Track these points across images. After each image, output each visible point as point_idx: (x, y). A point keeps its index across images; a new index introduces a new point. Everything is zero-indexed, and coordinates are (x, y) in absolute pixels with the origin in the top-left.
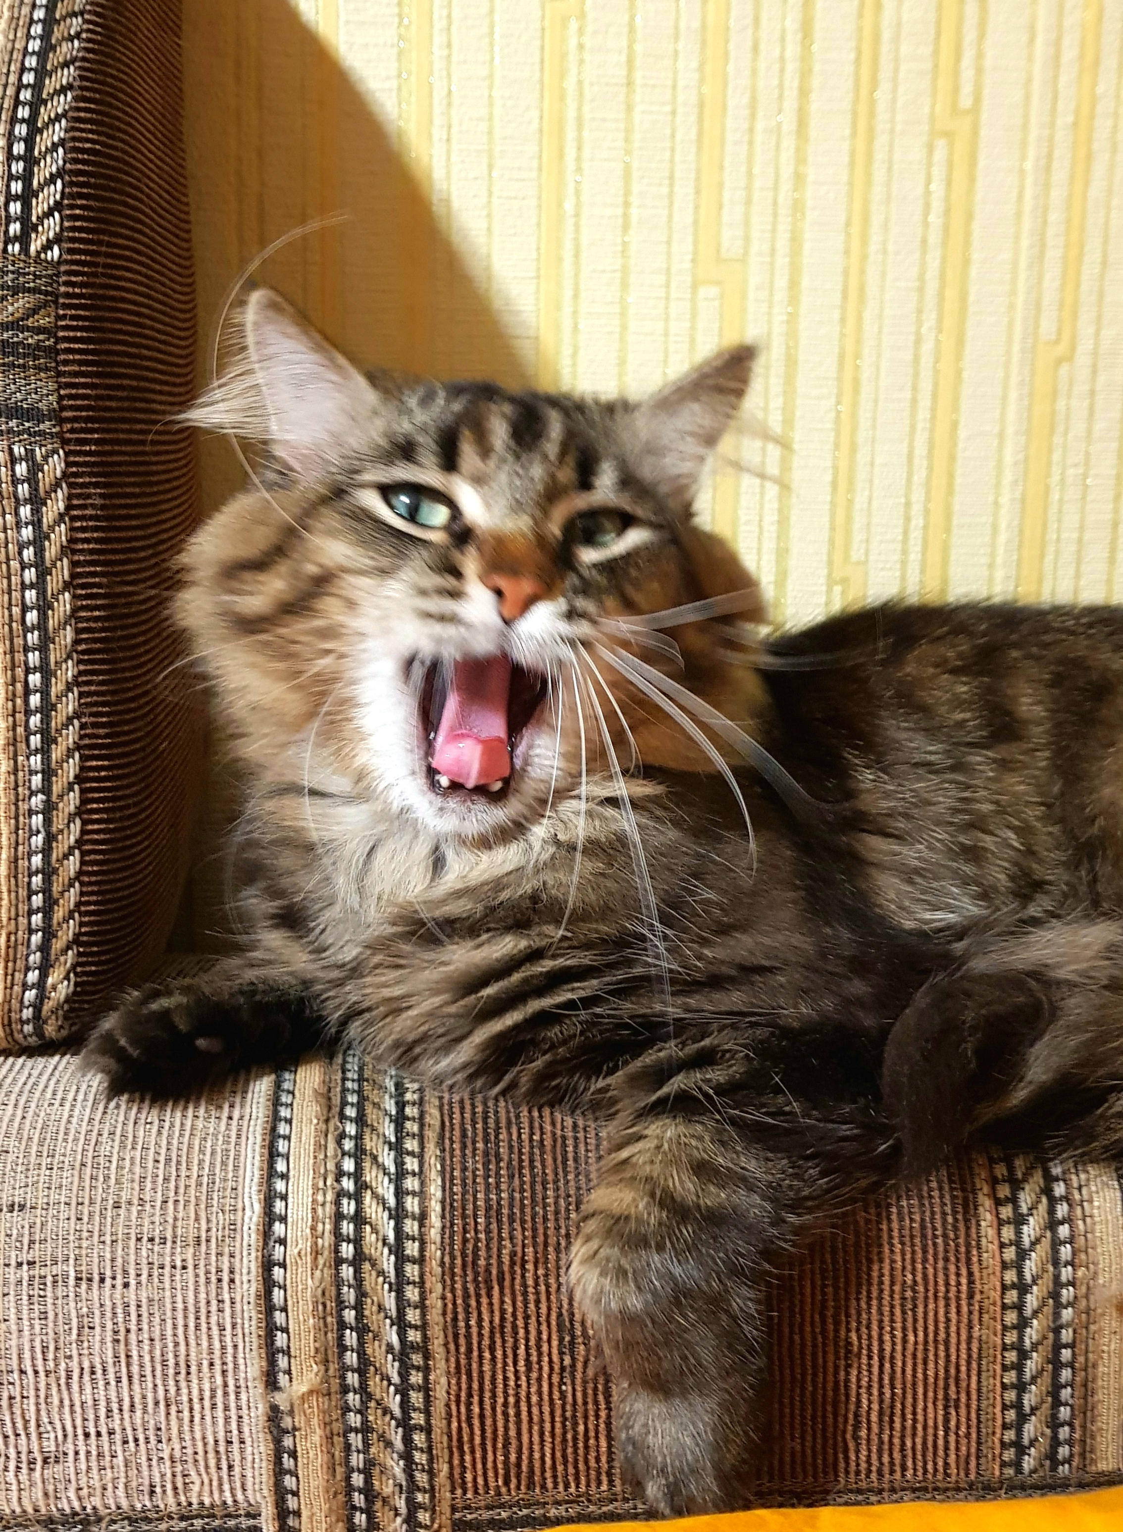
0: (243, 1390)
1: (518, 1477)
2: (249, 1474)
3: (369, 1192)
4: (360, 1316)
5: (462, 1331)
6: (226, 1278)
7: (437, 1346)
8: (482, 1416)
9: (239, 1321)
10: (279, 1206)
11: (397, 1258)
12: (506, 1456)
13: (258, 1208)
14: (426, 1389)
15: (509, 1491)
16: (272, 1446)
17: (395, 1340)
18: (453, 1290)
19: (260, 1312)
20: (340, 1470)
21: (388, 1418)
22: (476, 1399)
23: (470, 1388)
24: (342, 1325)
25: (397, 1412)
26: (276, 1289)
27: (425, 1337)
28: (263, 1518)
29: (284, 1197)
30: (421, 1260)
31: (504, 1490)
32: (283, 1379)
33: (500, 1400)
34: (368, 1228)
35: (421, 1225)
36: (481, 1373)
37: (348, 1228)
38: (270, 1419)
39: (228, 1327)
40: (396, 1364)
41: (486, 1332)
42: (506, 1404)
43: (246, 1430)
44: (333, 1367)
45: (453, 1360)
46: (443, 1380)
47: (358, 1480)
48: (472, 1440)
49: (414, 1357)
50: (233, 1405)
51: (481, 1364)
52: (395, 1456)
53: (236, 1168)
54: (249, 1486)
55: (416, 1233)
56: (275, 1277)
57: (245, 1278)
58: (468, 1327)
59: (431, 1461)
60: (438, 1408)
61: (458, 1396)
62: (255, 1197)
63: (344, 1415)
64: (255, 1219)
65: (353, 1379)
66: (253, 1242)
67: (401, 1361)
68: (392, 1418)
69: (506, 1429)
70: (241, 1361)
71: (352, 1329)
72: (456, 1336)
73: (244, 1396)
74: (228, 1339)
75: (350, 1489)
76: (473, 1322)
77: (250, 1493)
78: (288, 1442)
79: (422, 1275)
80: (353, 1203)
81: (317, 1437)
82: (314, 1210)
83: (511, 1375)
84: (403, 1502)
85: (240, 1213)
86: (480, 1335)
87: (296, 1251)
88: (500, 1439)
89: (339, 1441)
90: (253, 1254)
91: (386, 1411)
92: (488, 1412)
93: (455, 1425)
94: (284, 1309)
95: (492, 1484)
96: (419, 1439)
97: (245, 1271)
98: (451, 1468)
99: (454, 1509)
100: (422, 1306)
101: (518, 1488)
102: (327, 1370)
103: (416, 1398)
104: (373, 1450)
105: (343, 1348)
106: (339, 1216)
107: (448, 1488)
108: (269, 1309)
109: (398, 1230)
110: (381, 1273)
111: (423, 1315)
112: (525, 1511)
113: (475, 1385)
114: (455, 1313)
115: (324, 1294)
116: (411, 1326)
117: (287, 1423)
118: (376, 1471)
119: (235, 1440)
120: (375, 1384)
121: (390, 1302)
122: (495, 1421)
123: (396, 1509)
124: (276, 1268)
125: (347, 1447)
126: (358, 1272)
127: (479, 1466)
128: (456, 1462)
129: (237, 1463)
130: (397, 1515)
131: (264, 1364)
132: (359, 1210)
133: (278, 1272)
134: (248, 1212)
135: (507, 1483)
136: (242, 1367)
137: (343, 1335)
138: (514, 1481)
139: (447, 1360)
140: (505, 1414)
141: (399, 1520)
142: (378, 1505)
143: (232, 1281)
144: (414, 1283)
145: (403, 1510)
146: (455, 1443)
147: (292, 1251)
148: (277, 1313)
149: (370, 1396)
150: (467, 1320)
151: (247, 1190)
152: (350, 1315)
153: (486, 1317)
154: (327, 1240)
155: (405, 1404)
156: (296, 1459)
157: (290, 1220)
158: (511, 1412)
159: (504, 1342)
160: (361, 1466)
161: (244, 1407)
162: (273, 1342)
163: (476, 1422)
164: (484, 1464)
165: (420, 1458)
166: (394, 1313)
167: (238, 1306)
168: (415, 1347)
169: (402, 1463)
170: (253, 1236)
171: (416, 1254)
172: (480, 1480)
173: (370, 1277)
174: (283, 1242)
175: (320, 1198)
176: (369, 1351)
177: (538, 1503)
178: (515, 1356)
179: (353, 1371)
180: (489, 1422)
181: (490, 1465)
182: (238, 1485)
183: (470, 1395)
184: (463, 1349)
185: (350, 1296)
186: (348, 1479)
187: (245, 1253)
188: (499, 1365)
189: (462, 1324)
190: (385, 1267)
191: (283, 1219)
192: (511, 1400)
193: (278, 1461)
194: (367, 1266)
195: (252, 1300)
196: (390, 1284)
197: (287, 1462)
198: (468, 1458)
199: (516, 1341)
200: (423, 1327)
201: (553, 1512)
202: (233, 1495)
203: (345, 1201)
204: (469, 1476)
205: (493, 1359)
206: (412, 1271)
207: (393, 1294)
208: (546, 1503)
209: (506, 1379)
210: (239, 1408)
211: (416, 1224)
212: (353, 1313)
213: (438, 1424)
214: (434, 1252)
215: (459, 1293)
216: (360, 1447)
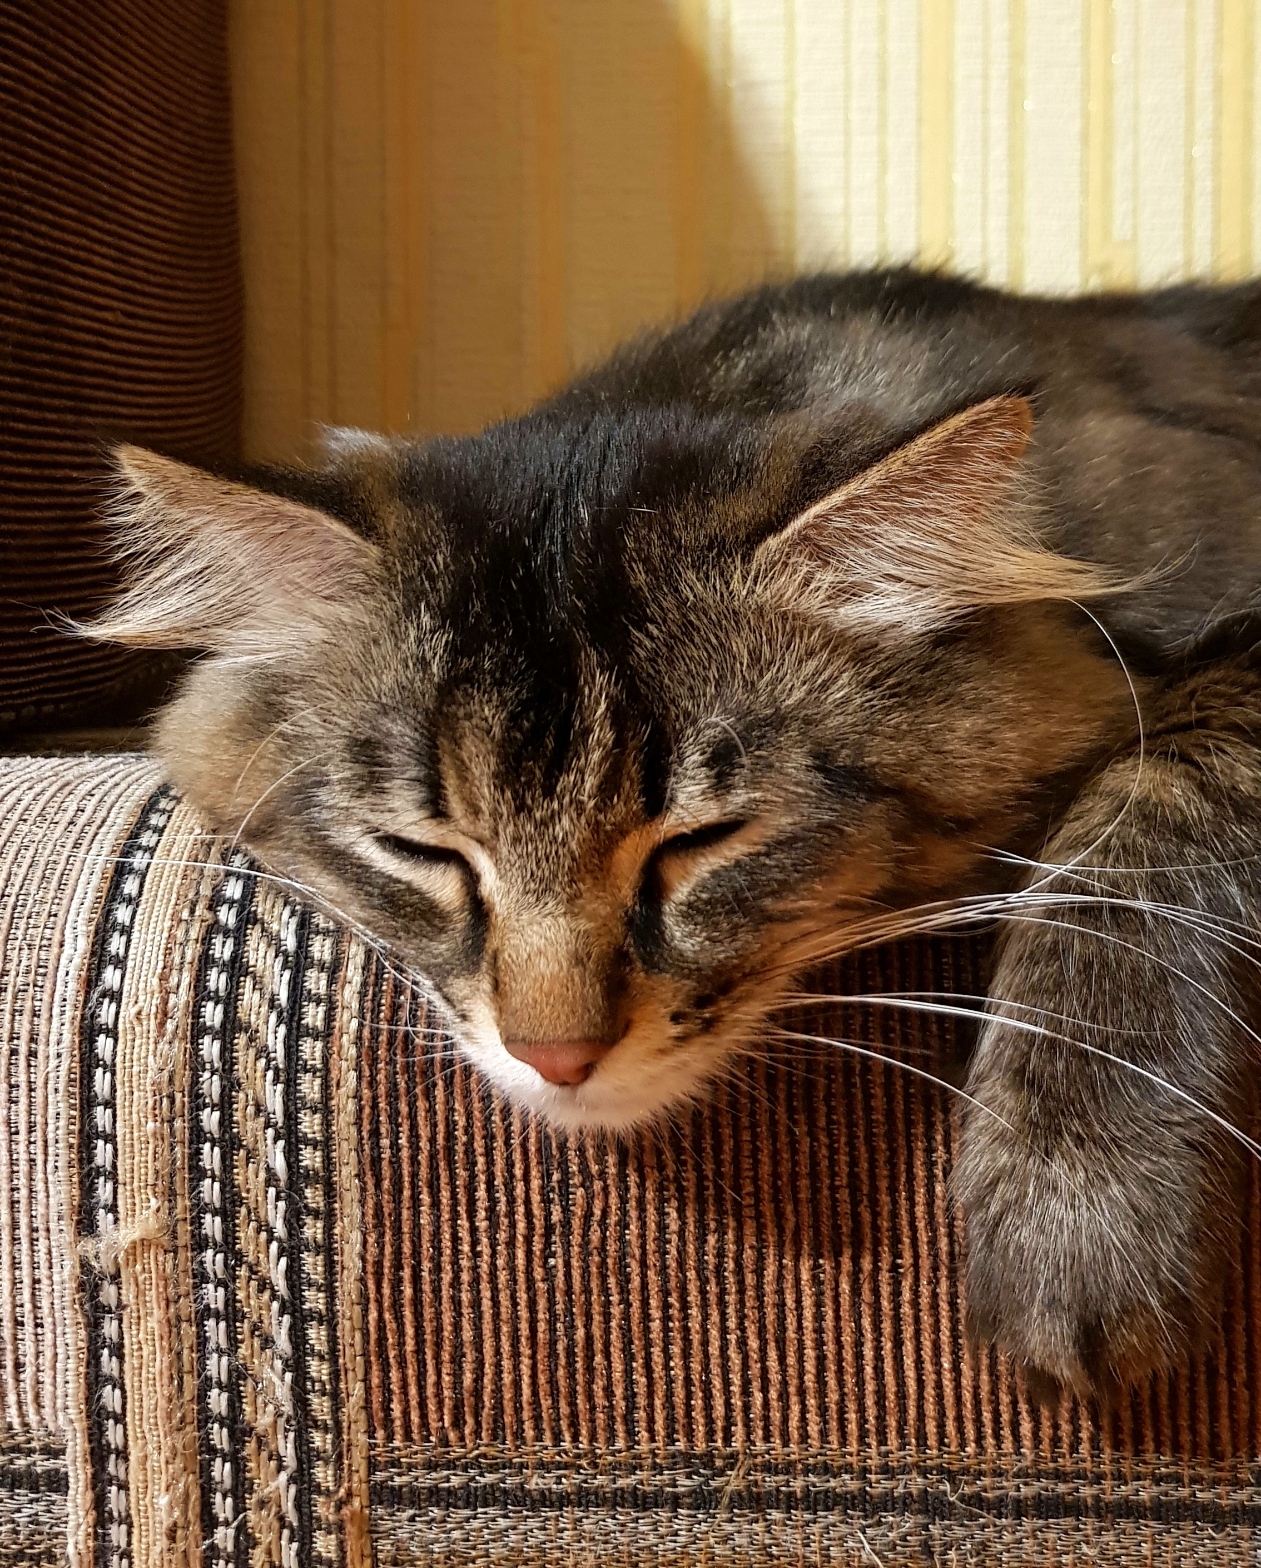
0: (42, 1234)
1: (477, 1415)
2: (46, 1377)
3: (258, 927)
4: (226, 1122)
5: (386, 1155)
6: (23, 1050)
7: (346, 1175)
8: (417, 1302)
9: (39, 1119)
10: (116, 944)
11: (289, 1030)
12: (457, 1375)
13: (83, 944)
14: (328, 1249)
15: (462, 1439)
16: (83, 1333)
17: (280, 1164)
18: (373, 1084)
19: (72, 1107)
20: (190, 1383)
21: (266, 1295)
22: (406, 1273)
23: (398, 1252)
24: (197, 1134)
25: (281, 1285)
26: (99, 1071)
27: (328, 1161)
28: (68, 1457)
29: (127, 931)
30: (326, 1034)
31: (452, 1436)
32: (105, 1220)
33: (447, 1277)
34: (249, 982)
35: (331, 981)
36: (416, 1226)
37: (217, 980)
38: (81, 1287)
39: (23, 1128)
40: (282, 1205)
41: (423, 1158)
42: (456, 1283)
43: (45, 1304)
44: (183, 1203)
45: (370, 1203)
46: (356, 1236)
47: (218, 1401)
48: (401, 1344)
49: (308, 1192)
50: (25, 1259)
51: (416, 1214)
52: (278, 1364)
53: (60, 886)
54: (47, 1401)
55: (323, 991)
56: (99, 1051)
57: (53, 1050)
58: (395, 1146)
59: (335, 1375)
60: (348, 1285)
61: (379, 1264)
62: (82, 928)
63: (196, 1287)
64: (77, 960)
65: (213, 1226)
66: (70, 995)
67: (289, 1199)
68: (274, 1297)
69: (457, 1327)
70: (40, 1186)
71: (214, 1143)
72: (376, 1161)
73: (42, 1246)
74: (22, 1148)
75: (204, 1418)
76: (403, 1141)
77: (47, 1412)
78: (110, 1328)
79: (326, 1060)
80: (230, 942)
81: (154, 1322)
82: (168, 951)
83: (464, 1234)
84: (290, 1446)
85: (55, 950)
86: (414, 1161)
87: (134, 1010)
88: (447, 1347)
89: (189, 1331)
90: (69, 1014)
91: (264, 1285)
92: (427, 1297)
93: (373, 1315)
94: (110, 1104)
95: (434, 1425)
96: (316, 1335)
97: (53, 1038)
98: (368, 1389)
99: (372, 1466)
100: (325, 1108)
101: (477, 1433)
102: (171, 1209)
103: (312, 1264)
104: (243, 1351)
105: (197, 1173)
106: (206, 961)
107: (362, 1426)
108: (87, 1102)
109: (296, 987)
110: (263, 1052)
111: (327, 1124)
112: (490, 1478)
113: (407, 1248)
114: (375, 1122)
115: (171, 1080)
116: (307, 1142)
117: (108, 1294)
118: (247, 1388)
119: (28, 1320)
120: (246, 1235)
121: (275, 1101)
122: (438, 1315)
123: (280, 1459)
124: (102, 1038)
125: (202, 1340)
126: (227, 1051)
127: (413, 1390)
128: (375, 1381)
129: (29, 1360)
130: (280, 1468)
131: (76, 1192)
132: (237, 957)
133: (103, 1045)
134: (68, 949)
135: (458, 1423)
136: (41, 1196)
137: (198, 1152)
138: (470, 1420)
139: (362, 1203)
140: (456, 1303)
141: (283, 1477)
142: (251, 1447)
143: (32, 1054)
144: (314, 1070)
145: (290, 1461)
146: (373, 1347)
147: (129, 1011)
148: (100, 1109)
149: (239, 1257)
150: (395, 1136)
151: (71, 917)
152: (210, 1120)
153: (424, 1132)
154: (181, 999)
155: (294, 1274)
156: (121, 1358)
157: (130, 964)
158: (465, 1297)
159: (453, 1177)
160: (224, 1378)
161: (44, 1265)
162: (91, 1159)
163: (408, 1313)
164: (421, 1388)
165: (318, 1369)
166: (279, 1118)
167: (39, 1094)
168: (309, 1177)
169: (288, 1376)
170: (72, 985)
171: (320, 1024)
172: (415, 1417)
173: (244, 1056)
174: (115, 996)
175: (180, 934)
176: (239, 1180)
177: (508, 1464)
178: (472, 1202)
179: (215, 1213)
180: (428, 1313)
181: (430, 1391)
182: (30, 1397)
183: (398, 1266)
184: (386, 1184)
185: (212, 1086)
186: (202, 1397)
187: (56, 1011)
188: (446, 1216)
189: (385, 1142)
190: (270, 1043)
191: (120, 963)
192: (465, 1277)
193: (93, 1360)
194: (241, 1040)
195: (61, 1087)
196: (277, 1069)
197: (109, 1365)
198: (394, 1375)
199: (473, 1177)
200: (326, 1144)
201: (535, 1482)
202: (22, 1415)
203: (218, 940)
204: (396, 1408)
205: (436, 1204)
206: (311, 1050)
207: (280, 1087)
208: (522, 1466)
209: (455, 1239)
210: (34, 1266)
211: (324, 976)
212: (217, 1115)
213: (346, 1308)
214: (348, 1023)
215: (382, 1090)
216: (224, 1345)
